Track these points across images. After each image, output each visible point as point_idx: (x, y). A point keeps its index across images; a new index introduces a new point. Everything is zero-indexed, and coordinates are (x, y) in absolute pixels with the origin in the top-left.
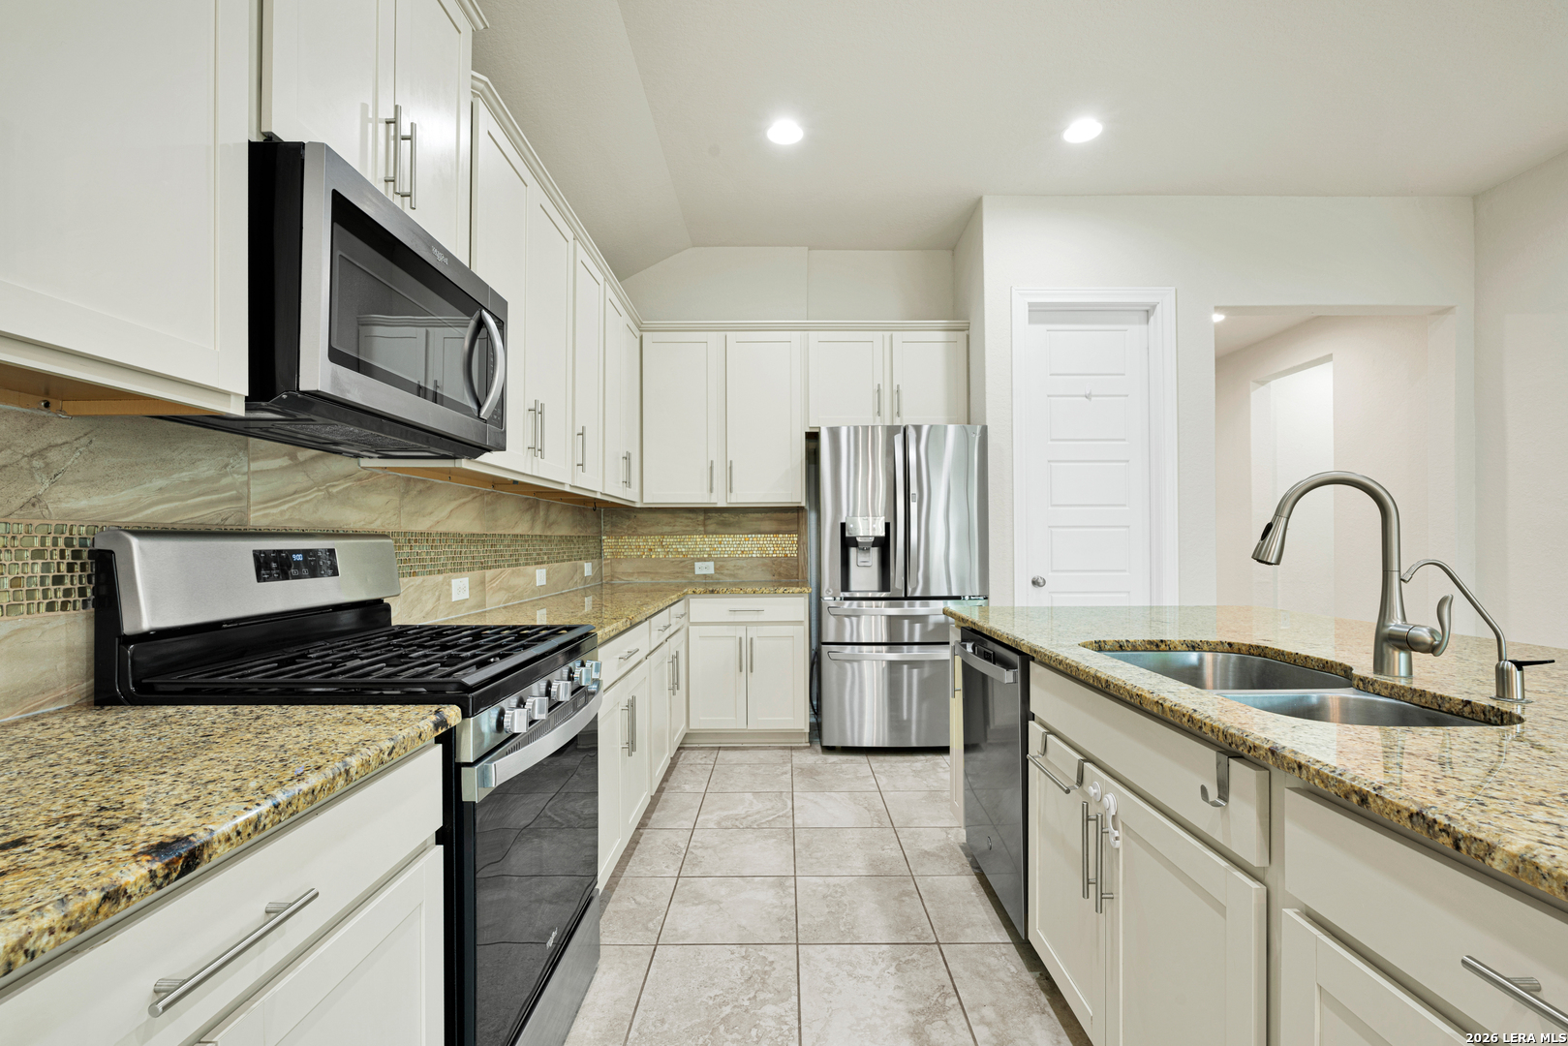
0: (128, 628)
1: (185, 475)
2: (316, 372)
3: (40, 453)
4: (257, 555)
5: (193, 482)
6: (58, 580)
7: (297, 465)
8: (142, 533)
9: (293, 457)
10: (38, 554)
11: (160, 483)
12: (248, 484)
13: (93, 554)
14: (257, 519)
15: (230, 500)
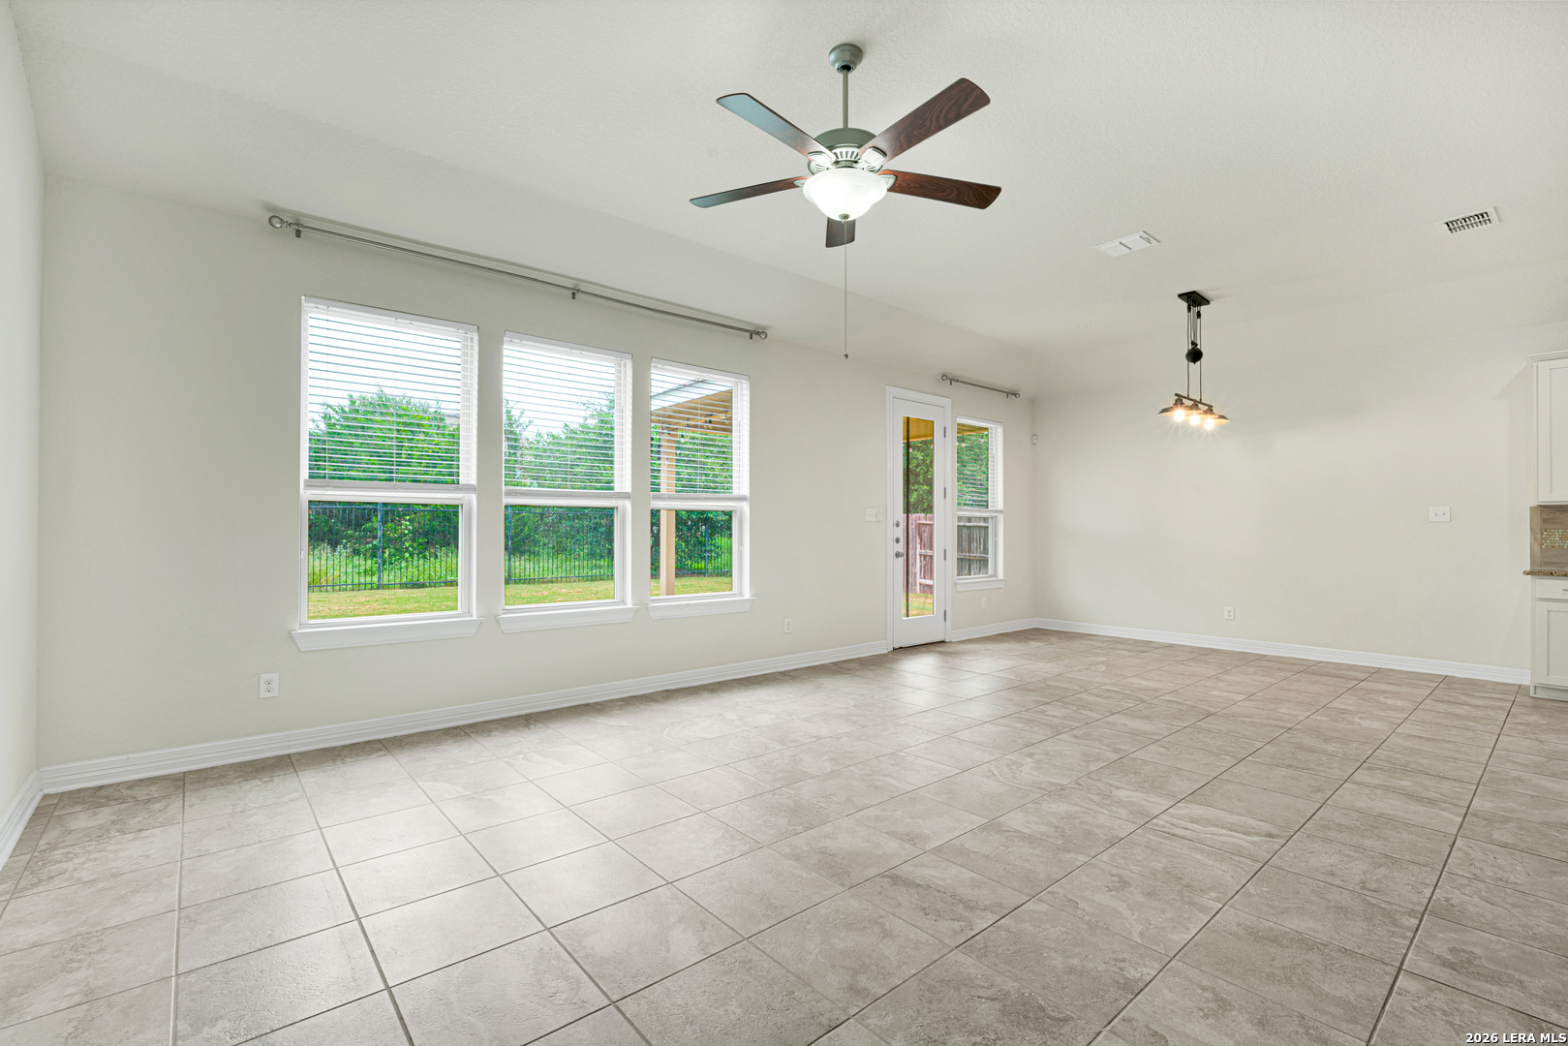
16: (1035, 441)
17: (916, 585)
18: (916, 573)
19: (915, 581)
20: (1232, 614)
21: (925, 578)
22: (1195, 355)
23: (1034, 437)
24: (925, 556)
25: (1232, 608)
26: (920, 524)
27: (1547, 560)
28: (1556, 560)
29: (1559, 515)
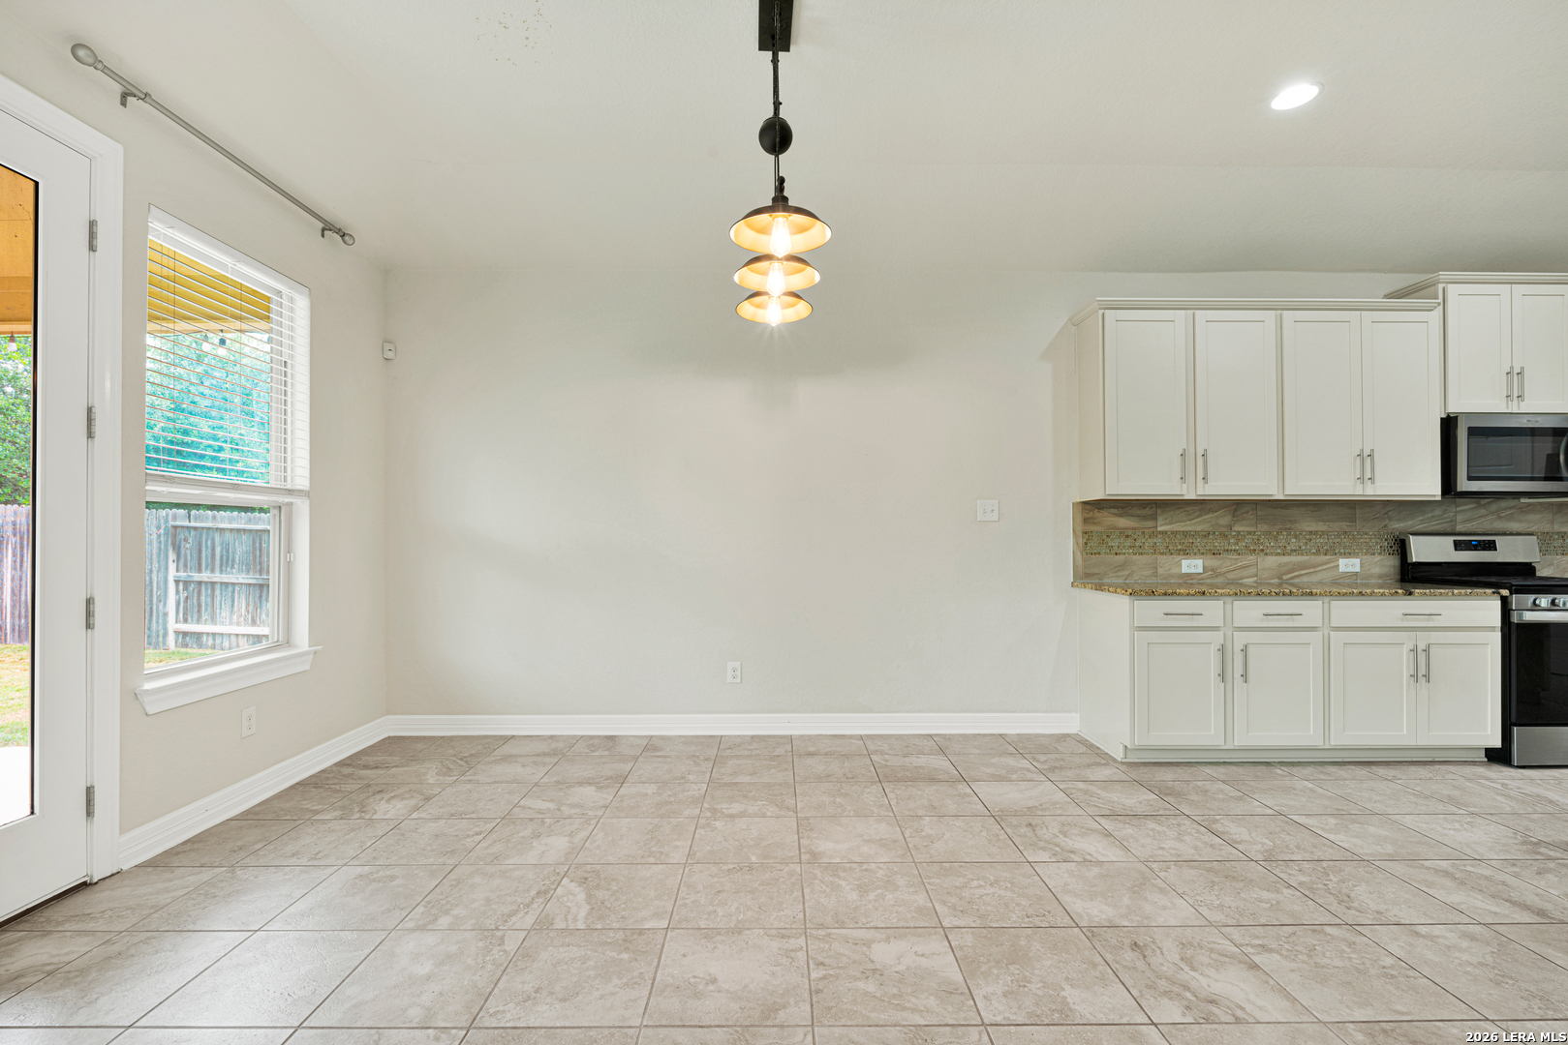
0: (1409, 561)
1: (1430, 515)
2: (1464, 484)
3: (1386, 513)
4: (1454, 541)
5: (1433, 517)
6: (1391, 547)
7: (1480, 506)
8: (1414, 534)
9: (1478, 503)
10: (1386, 540)
11: (1421, 518)
12: (1455, 516)
13: (1400, 540)
14: (1459, 528)
15: (1447, 522)
16: (390, 355)
17: (165, 635)
18: (166, 614)
19: (165, 629)
20: (738, 673)
21: (186, 621)
22: (777, 137)
23: (387, 346)
24: (186, 583)
25: (737, 664)
26: (175, 527)
27: (1087, 571)
28: (1096, 571)
29: (1097, 514)
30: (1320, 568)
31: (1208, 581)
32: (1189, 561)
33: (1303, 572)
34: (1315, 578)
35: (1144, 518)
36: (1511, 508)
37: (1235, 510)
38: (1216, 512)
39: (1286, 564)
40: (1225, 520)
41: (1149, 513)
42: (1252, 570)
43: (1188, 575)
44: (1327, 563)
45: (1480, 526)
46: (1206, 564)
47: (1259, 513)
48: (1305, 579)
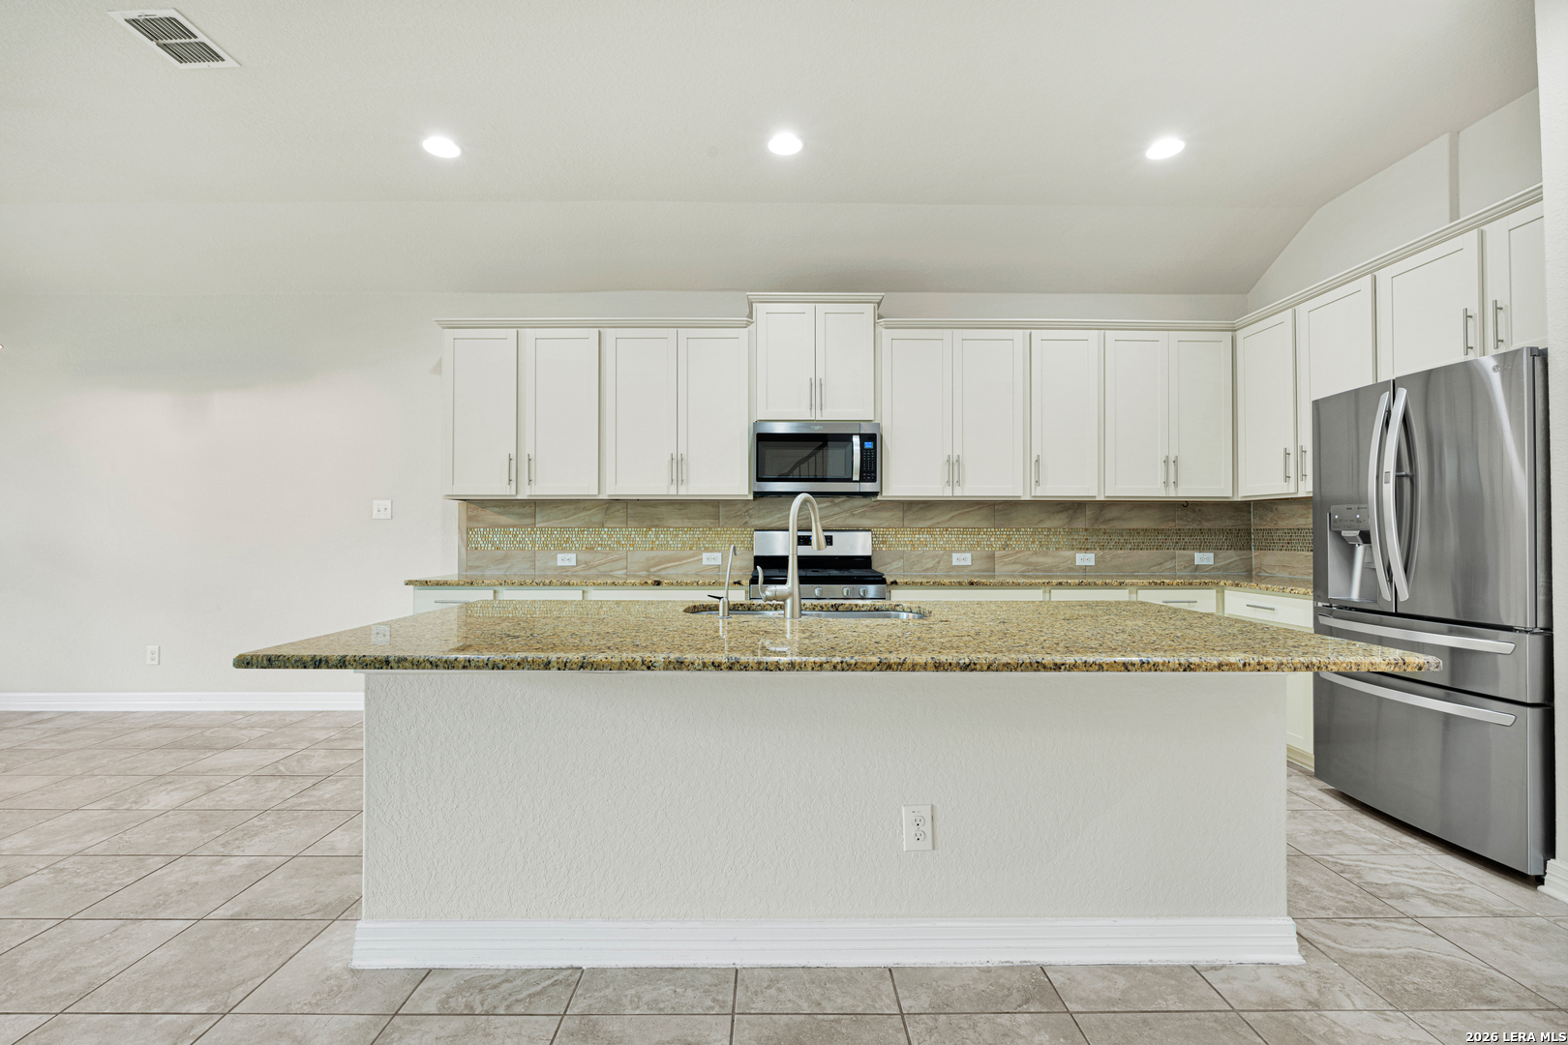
3: (747, 511)
25: (156, 648)
27: (470, 564)
28: (477, 564)
29: (481, 512)
30: (685, 561)
31: (581, 573)
32: (563, 555)
33: (669, 565)
34: (681, 570)
35: (524, 516)
36: (863, 506)
37: (607, 509)
38: (590, 510)
39: (653, 558)
40: (598, 518)
41: (528, 511)
42: (623, 563)
43: (563, 567)
44: (691, 557)
45: (834, 523)
46: (580, 558)
47: (629, 511)
48: (671, 571)
